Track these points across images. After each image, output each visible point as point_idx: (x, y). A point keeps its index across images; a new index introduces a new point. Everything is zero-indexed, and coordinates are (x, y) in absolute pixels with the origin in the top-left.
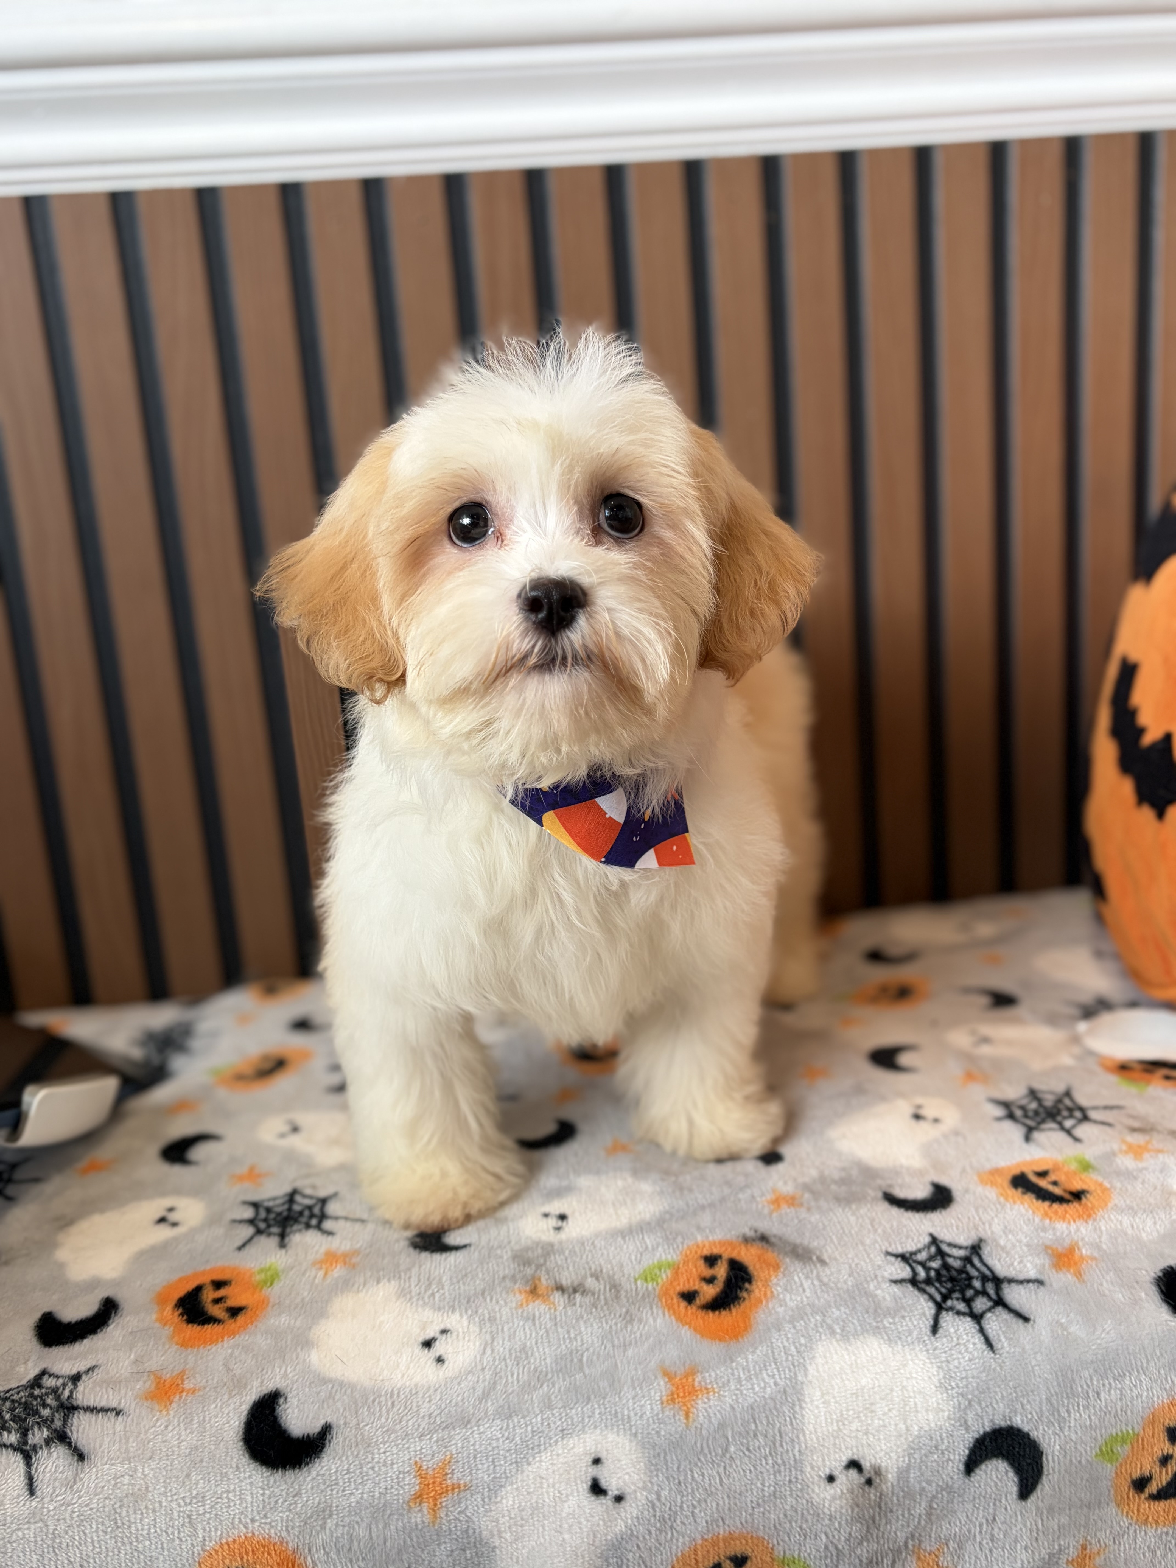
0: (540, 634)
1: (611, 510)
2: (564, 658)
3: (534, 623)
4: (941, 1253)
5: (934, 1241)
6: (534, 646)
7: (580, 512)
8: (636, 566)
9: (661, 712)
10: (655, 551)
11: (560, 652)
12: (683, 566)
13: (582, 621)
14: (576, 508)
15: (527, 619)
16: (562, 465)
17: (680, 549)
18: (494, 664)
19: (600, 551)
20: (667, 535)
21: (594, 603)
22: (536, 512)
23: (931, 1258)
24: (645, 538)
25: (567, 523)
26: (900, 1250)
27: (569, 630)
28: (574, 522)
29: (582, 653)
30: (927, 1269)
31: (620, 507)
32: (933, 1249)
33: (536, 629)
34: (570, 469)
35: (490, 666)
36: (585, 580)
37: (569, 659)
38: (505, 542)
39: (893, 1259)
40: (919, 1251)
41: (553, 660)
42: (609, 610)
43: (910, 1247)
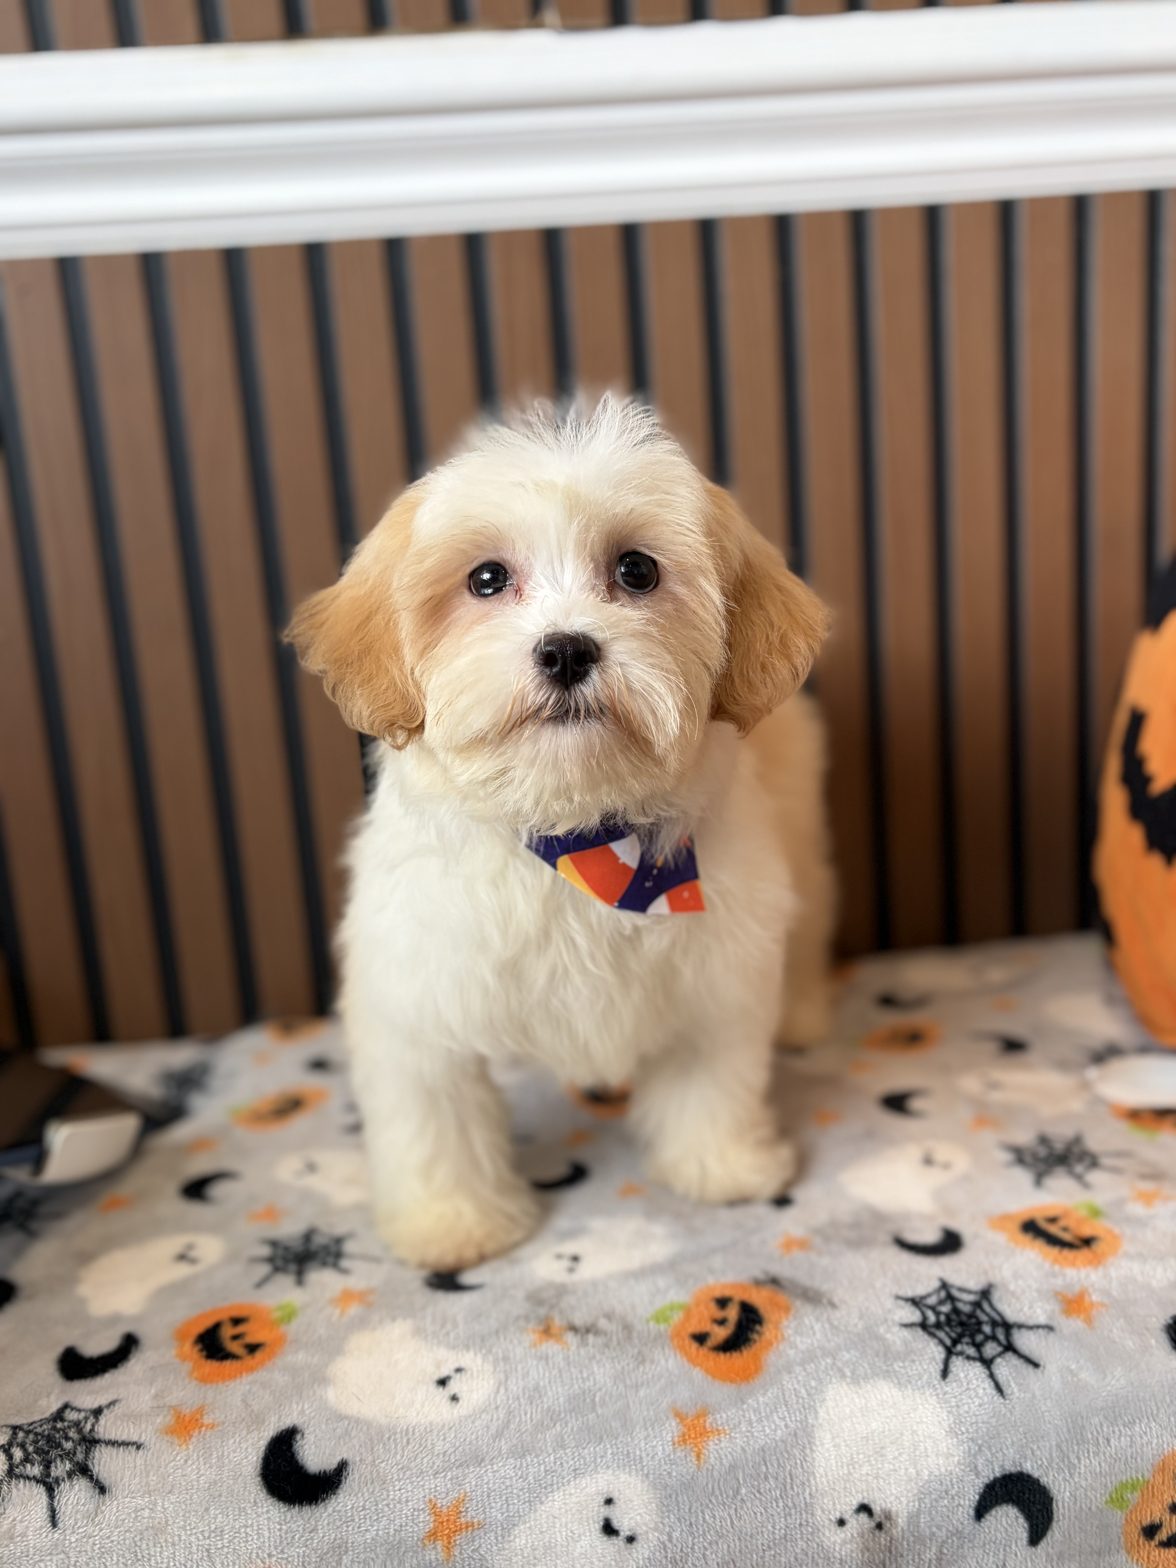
0: (554, 687)
1: (627, 566)
2: (577, 711)
3: (549, 677)
4: (950, 1298)
5: (944, 1285)
6: (548, 699)
7: (596, 568)
8: (649, 622)
9: (673, 763)
10: (668, 607)
11: (573, 704)
12: (697, 622)
13: (595, 675)
14: (592, 566)
15: (541, 673)
16: (578, 524)
17: (693, 605)
18: (510, 716)
19: (614, 607)
20: (681, 590)
21: (606, 658)
22: (553, 569)
23: (941, 1302)
24: (659, 593)
25: (584, 580)
26: (910, 1294)
27: (582, 684)
28: (589, 579)
29: (594, 706)
30: (937, 1314)
31: (635, 564)
32: (943, 1294)
33: (551, 682)
34: (587, 528)
35: (506, 716)
36: (598, 636)
37: (582, 712)
38: (523, 597)
39: (902, 1303)
40: (929, 1295)
41: (567, 712)
42: (621, 665)
43: (920, 1290)
